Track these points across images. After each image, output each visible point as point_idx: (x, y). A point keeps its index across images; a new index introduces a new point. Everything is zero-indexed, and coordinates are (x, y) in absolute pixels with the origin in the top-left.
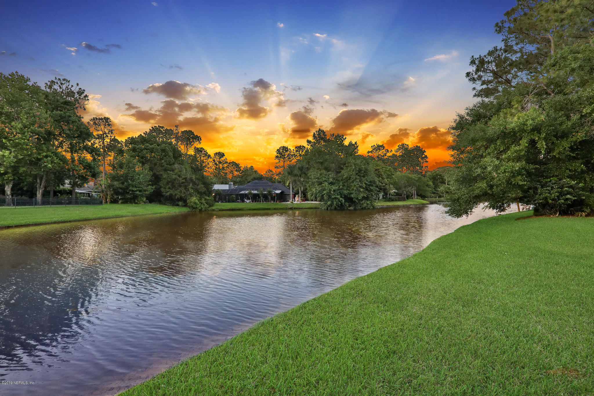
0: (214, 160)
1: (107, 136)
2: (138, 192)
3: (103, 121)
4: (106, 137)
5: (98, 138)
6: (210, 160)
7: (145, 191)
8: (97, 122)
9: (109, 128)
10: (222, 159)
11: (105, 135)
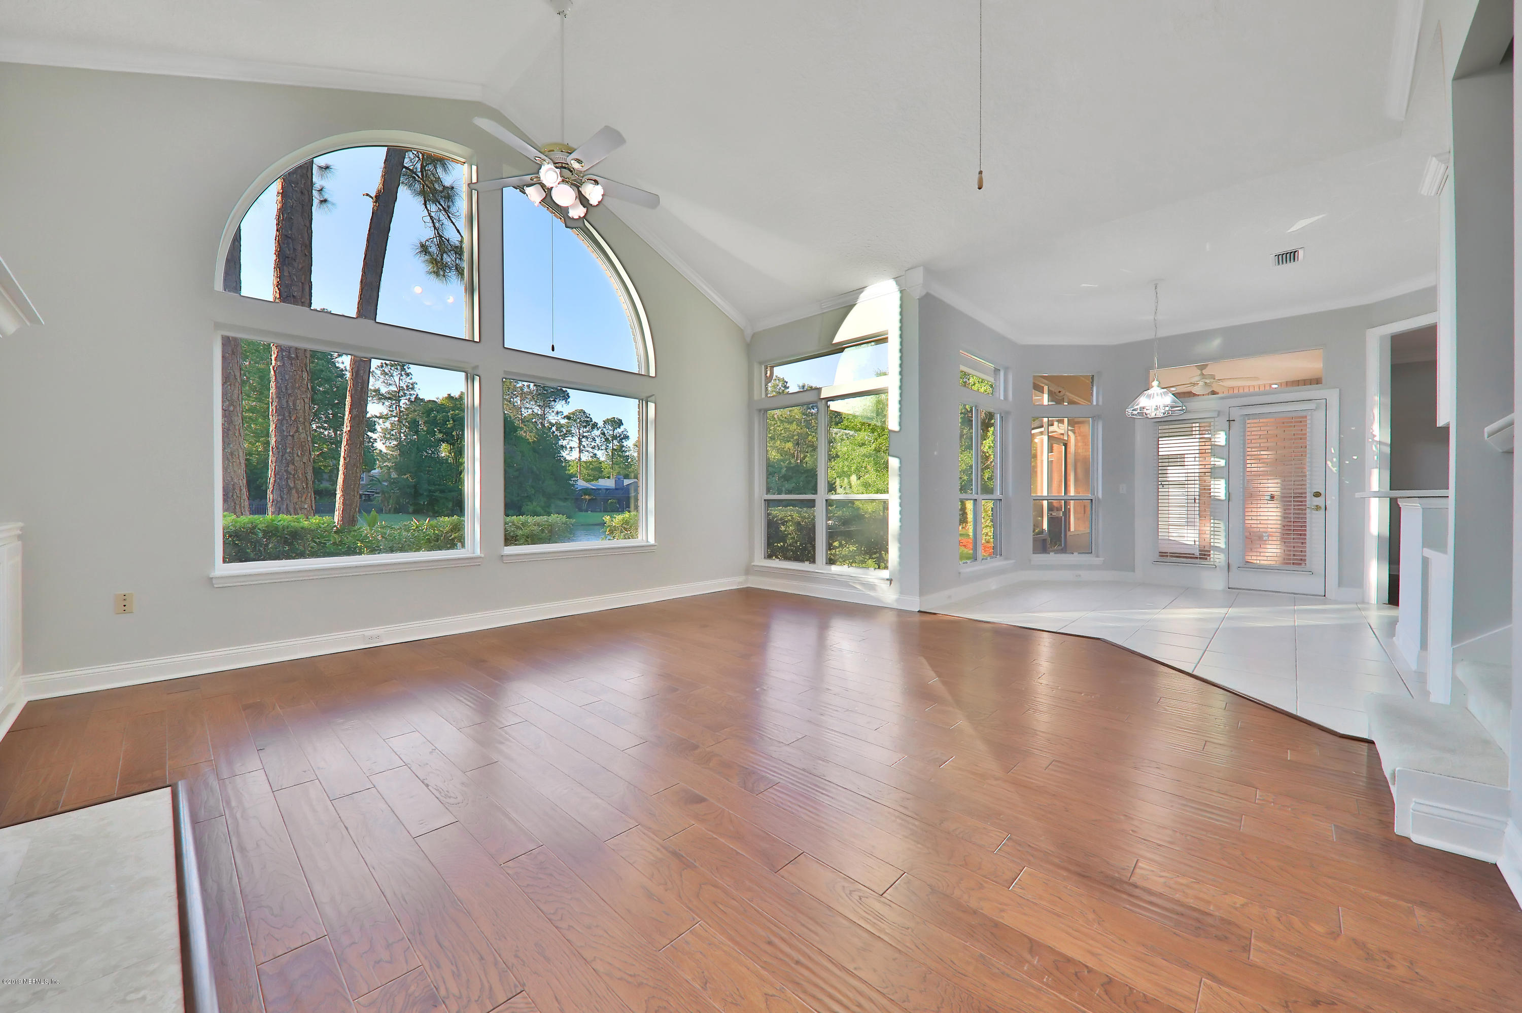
0: (604, 434)
1: (405, 394)
2: (437, 494)
3: (397, 369)
4: (402, 396)
5: (389, 398)
6: (596, 432)
7: (450, 491)
8: (386, 370)
9: (408, 380)
10: (619, 430)
11: (401, 393)
